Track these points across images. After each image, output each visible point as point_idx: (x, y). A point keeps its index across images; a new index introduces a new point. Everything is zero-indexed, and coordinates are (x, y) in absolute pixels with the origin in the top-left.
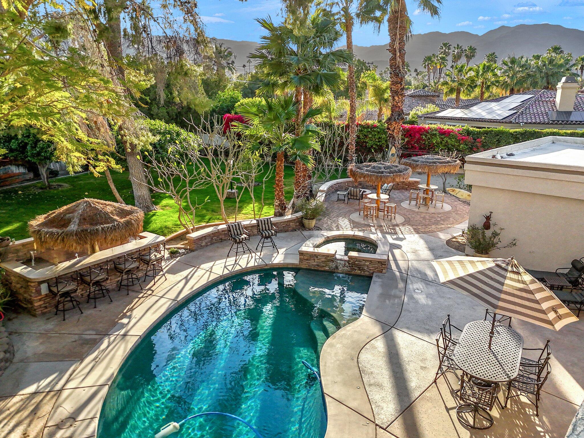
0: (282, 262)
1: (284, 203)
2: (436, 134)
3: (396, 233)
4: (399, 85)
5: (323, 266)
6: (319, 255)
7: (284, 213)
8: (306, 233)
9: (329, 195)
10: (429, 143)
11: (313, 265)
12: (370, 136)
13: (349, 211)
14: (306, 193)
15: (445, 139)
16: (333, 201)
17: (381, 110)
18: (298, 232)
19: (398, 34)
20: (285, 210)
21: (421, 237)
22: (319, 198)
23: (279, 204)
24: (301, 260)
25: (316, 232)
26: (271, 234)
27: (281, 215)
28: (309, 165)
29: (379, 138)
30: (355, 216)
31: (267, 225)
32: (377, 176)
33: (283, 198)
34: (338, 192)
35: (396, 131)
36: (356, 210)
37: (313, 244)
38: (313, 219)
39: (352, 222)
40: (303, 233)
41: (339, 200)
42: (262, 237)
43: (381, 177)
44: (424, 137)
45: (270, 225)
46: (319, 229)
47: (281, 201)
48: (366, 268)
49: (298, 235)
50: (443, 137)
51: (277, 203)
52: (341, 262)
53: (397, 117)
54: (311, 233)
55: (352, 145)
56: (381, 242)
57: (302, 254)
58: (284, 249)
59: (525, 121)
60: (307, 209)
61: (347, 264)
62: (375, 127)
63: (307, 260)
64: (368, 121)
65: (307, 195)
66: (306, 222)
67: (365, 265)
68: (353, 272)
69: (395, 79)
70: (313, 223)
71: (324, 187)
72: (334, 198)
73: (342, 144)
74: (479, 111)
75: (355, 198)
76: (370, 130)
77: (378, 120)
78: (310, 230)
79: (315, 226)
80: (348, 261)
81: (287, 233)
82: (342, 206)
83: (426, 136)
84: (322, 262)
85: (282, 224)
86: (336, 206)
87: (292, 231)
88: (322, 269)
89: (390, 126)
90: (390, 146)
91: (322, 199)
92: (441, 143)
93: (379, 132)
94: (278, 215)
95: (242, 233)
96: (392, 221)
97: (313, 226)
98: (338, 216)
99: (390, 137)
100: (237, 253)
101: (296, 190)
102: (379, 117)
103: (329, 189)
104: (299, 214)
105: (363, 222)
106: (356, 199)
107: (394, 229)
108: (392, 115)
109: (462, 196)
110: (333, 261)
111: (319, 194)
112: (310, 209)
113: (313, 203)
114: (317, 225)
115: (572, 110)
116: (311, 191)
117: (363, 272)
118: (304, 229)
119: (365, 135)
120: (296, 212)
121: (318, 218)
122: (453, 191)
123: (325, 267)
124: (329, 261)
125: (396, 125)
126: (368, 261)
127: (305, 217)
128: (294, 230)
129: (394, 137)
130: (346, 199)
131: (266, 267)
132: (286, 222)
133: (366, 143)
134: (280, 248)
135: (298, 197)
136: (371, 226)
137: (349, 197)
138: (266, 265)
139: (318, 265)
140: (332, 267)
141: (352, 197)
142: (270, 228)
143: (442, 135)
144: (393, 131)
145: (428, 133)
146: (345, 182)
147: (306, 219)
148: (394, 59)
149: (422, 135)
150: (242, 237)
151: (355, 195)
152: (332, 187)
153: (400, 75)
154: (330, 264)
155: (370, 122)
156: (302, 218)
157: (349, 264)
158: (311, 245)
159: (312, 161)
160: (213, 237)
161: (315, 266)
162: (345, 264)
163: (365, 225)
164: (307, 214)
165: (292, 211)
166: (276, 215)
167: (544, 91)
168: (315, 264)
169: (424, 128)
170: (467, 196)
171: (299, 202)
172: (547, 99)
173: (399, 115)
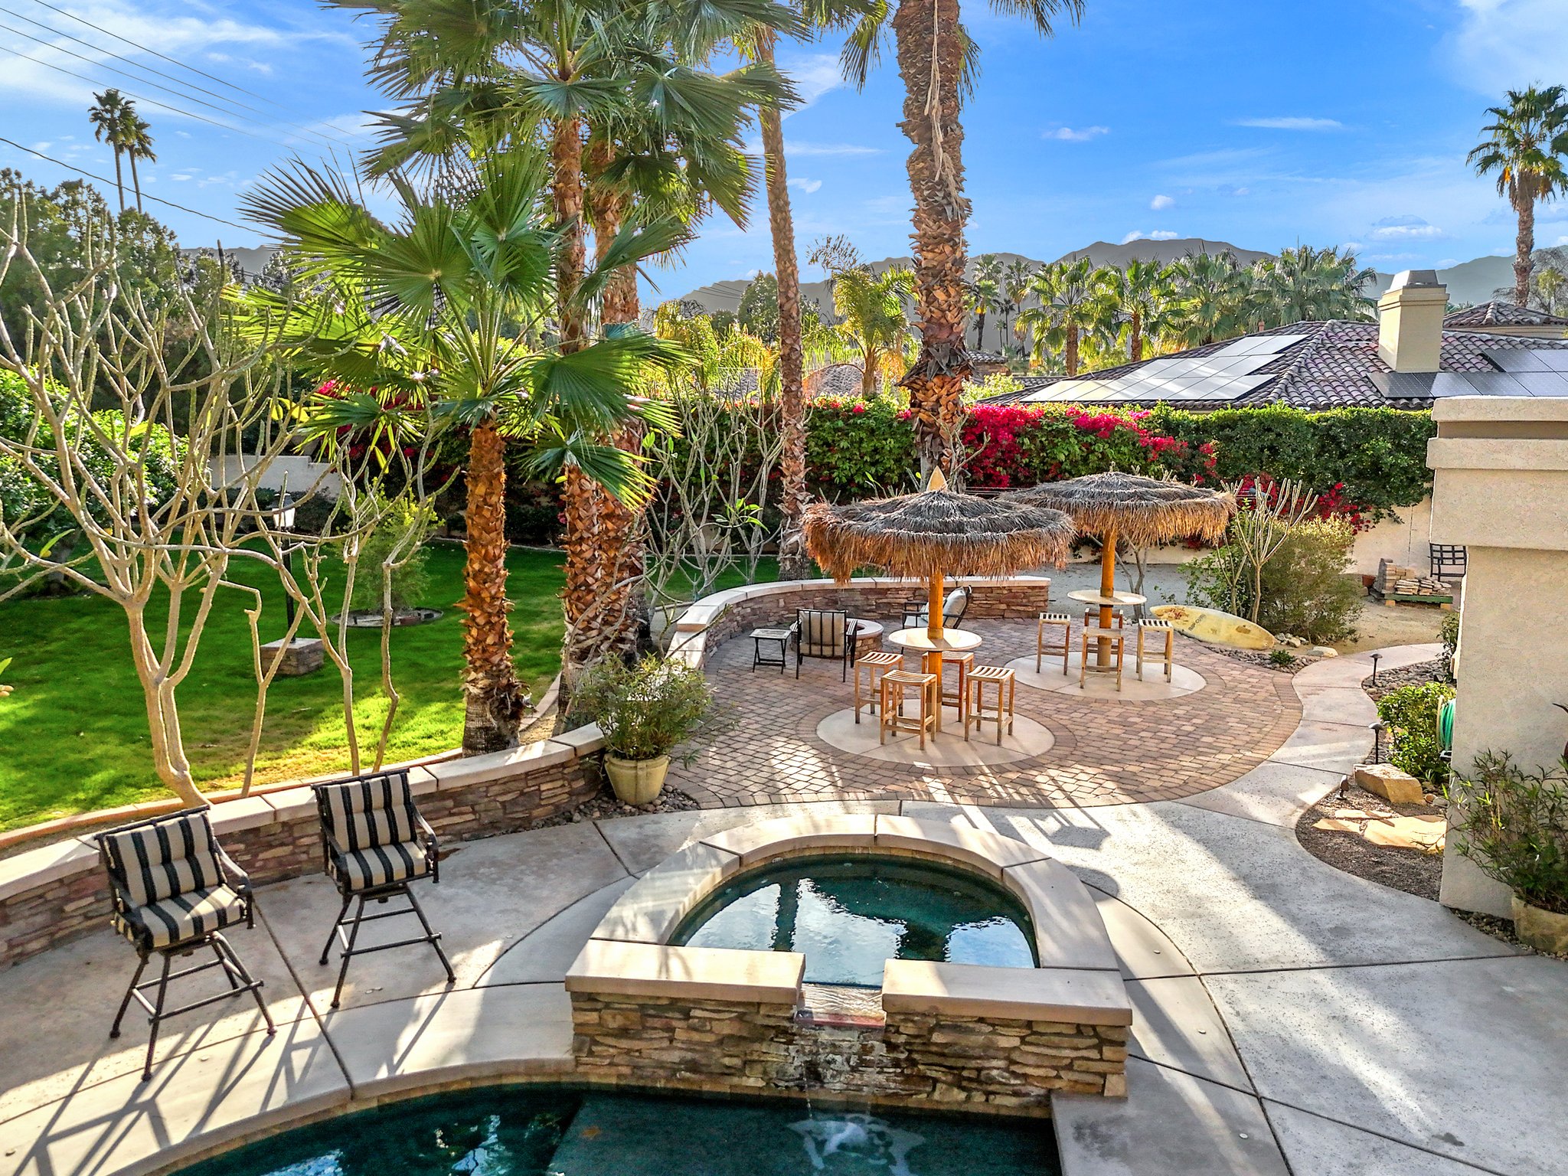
0: (458, 1061)
1: (510, 686)
2: (1065, 431)
3: (1045, 806)
4: (948, 249)
5: (728, 1072)
6: (698, 1003)
7: (513, 731)
8: (622, 830)
9: (718, 644)
10: (1043, 462)
11: (661, 1065)
12: (844, 444)
13: (811, 708)
14: (622, 640)
15: (1100, 447)
16: (738, 671)
17: (871, 360)
18: (582, 828)
19: (935, 66)
20: (516, 716)
21: (1164, 815)
22: (678, 655)
23: (488, 692)
24: (585, 1040)
25: (672, 823)
26: (399, 871)
27: (498, 742)
28: (625, 491)
29: (876, 450)
30: (838, 729)
31: (380, 817)
32: (940, 544)
33: (508, 659)
34: (757, 633)
35: (942, 411)
36: (840, 703)
37: (654, 918)
38: (657, 754)
39: (829, 754)
40: (609, 827)
41: (760, 662)
42: (347, 892)
43: (959, 548)
44: (1026, 441)
45: (399, 810)
46: (681, 800)
47: (495, 673)
48: (996, 1068)
49: (582, 849)
50: (1090, 439)
51: (475, 683)
52: (839, 1036)
53: (945, 361)
54: (650, 829)
55: (795, 458)
56: (1033, 874)
57: (591, 998)
58: (489, 951)
59: (1310, 401)
60: (623, 706)
61: (880, 1049)
62: (858, 412)
63: (623, 1033)
64: (832, 397)
65: (626, 647)
66: (621, 771)
67: (989, 1051)
68: (919, 1099)
69: (931, 227)
70: (657, 773)
71: (701, 612)
72: (742, 654)
73: (754, 460)
74: (1156, 382)
75: (827, 651)
76: (840, 424)
77: (865, 394)
78: (641, 809)
79: (665, 791)
80: (887, 1033)
81: (524, 836)
82: (778, 686)
83: (1033, 438)
84: (721, 1042)
85: (496, 789)
86: (752, 689)
87: (549, 822)
88: (724, 1087)
89: (920, 396)
90: (925, 464)
91: (695, 660)
92: (1085, 460)
93: (872, 432)
94: (481, 741)
95: (210, 876)
96: (1004, 743)
97: (657, 787)
98: (765, 733)
99: (924, 434)
100: (155, 1021)
101: (573, 620)
102: (866, 384)
103: (716, 620)
104: (588, 735)
105: (881, 756)
106: (833, 657)
107: (1031, 784)
108: (926, 354)
109: (1214, 631)
110: (786, 1035)
111: (678, 640)
112: (638, 708)
113: (656, 676)
114: (676, 783)
115: (1435, 368)
116: (644, 632)
117: (978, 1098)
118: (611, 807)
119: (828, 444)
120: (572, 724)
121: (679, 748)
122: (1178, 616)
123: (740, 1072)
124: (761, 1034)
125: (944, 392)
126: (1007, 1024)
127: (618, 747)
128: (563, 816)
129: (936, 435)
130: (791, 659)
131: (353, 1109)
132: (515, 778)
133: (832, 468)
134: (468, 943)
135: (582, 656)
136: (922, 772)
137: (804, 648)
138: (353, 1093)
139: (693, 1067)
140: (782, 1073)
141: (815, 650)
142: (404, 832)
143: (1086, 434)
144: (934, 411)
145: (1041, 428)
146: (775, 597)
147: (623, 757)
148: (925, 154)
149: (1019, 435)
150: (204, 908)
151: (827, 638)
152: (727, 611)
153: (949, 213)
154: (775, 1054)
155: (841, 399)
156: (602, 752)
157: (892, 1047)
158: (645, 931)
159: (641, 477)
160: (68, 900)
161: (673, 1069)
162: (866, 1050)
163: (897, 768)
164: (622, 734)
165: (559, 721)
166: (469, 747)
167: (1333, 325)
168: (674, 1056)
169: (1022, 414)
170: (1233, 631)
171: (584, 677)
172: (1351, 345)
173: (954, 354)
